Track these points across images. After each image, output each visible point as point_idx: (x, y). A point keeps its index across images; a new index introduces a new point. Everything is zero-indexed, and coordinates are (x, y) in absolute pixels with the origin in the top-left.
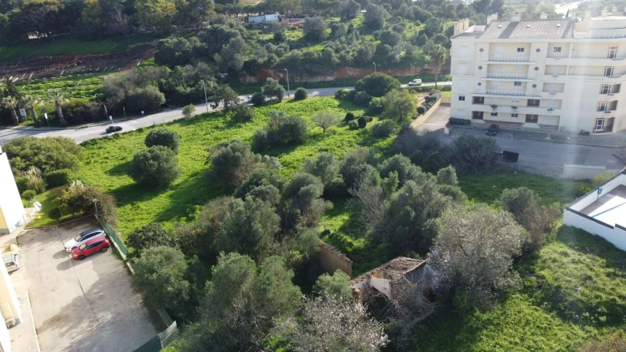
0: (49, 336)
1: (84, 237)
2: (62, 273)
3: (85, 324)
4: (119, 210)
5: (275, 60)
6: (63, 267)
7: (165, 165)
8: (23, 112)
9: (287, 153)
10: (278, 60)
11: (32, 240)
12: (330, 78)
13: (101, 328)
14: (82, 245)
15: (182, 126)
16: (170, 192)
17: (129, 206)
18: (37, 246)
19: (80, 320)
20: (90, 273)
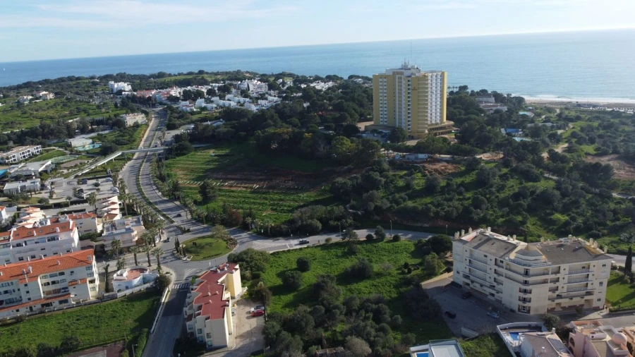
0: (238, 340)
1: (257, 308)
2: (246, 320)
3: (248, 340)
4: (273, 297)
5: (394, 208)
6: (248, 318)
7: (296, 281)
8: (253, 226)
9: (357, 283)
10: (396, 207)
11: (241, 304)
12: (426, 225)
13: (252, 342)
14: (256, 311)
15: (322, 250)
16: (296, 293)
17: (278, 297)
18: (242, 307)
19: (247, 338)
20: (254, 322)
